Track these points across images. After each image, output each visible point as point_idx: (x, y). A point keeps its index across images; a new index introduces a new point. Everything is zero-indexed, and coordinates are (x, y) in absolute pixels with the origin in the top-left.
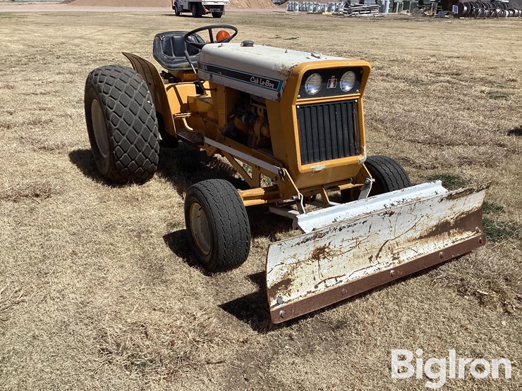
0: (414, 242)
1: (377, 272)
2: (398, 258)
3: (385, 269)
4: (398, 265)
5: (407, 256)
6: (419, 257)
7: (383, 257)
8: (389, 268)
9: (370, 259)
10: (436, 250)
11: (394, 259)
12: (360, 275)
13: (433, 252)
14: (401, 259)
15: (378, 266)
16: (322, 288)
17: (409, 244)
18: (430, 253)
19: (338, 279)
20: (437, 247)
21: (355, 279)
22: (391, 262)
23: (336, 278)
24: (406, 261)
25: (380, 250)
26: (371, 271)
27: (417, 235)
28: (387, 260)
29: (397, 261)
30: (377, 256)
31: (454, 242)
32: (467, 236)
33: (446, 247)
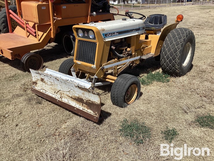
0: (69, 97)
1: (55, 98)
2: (62, 98)
3: (57, 99)
4: (61, 100)
5: (65, 100)
6: (68, 104)
7: (58, 95)
8: (58, 99)
9: (55, 92)
10: (75, 106)
11: (61, 98)
12: (51, 95)
13: (74, 106)
14: (63, 99)
15: (56, 96)
16: (41, 91)
17: (67, 97)
18: (72, 105)
19: (46, 92)
20: (76, 106)
21: (49, 95)
22: (59, 98)
23: (45, 91)
24: (64, 102)
25: (58, 92)
26: (53, 96)
27: (71, 96)
28: (59, 96)
29: (61, 99)
30: (57, 93)
31: (83, 109)
32: (90, 112)
33: (79, 108)
